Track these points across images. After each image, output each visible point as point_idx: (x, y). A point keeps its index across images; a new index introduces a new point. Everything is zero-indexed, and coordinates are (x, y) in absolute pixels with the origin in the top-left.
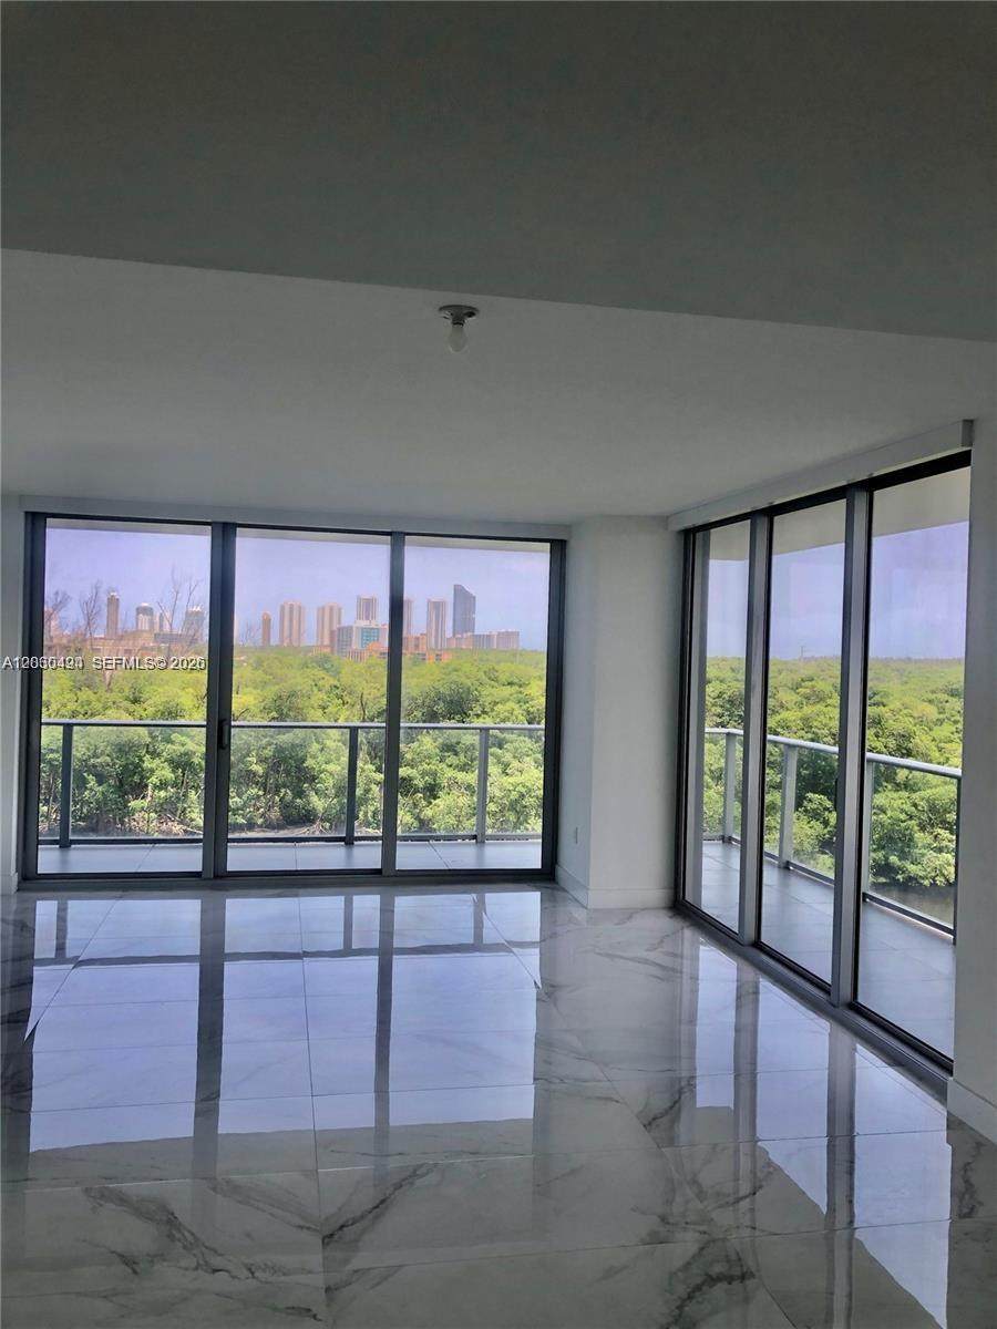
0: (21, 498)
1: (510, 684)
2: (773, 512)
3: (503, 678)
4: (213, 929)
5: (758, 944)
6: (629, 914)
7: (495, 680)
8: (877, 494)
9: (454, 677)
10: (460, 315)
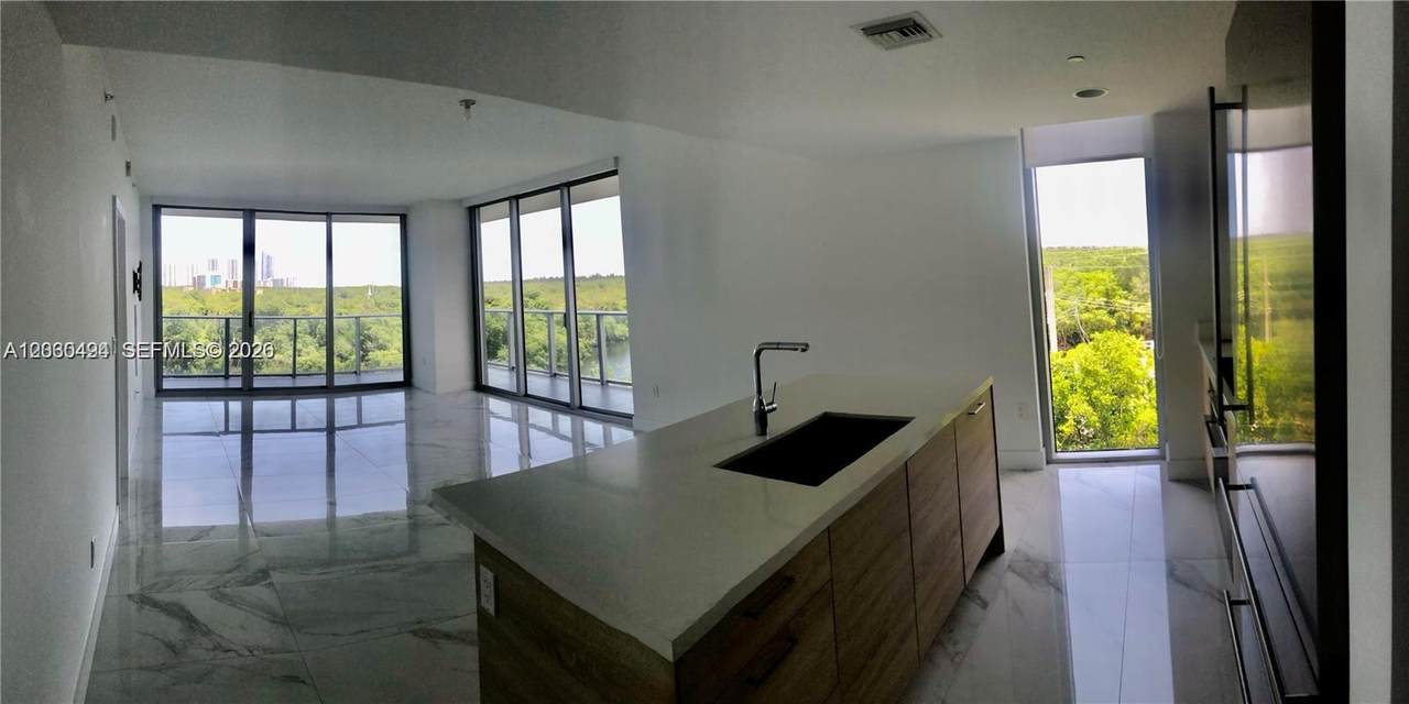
0: (152, 197)
1: (298, 306)
2: (518, 197)
3: (295, 303)
4: (247, 415)
5: (527, 395)
6: (459, 393)
7: (291, 304)
8: (571, 188)
9: (269, 302)
10: (468, 104)
